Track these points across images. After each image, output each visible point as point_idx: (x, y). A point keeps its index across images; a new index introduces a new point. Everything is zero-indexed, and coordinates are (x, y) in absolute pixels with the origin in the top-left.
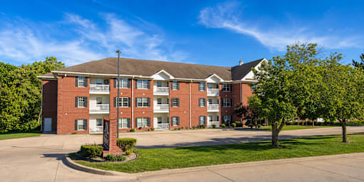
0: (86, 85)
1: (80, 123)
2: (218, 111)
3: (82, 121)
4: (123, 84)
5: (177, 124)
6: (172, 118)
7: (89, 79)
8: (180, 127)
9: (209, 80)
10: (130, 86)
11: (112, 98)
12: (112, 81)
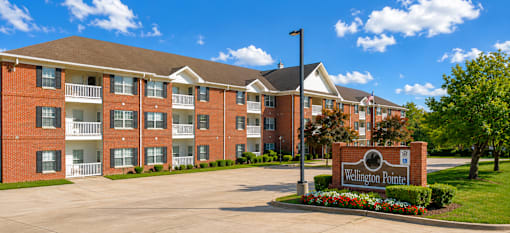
0: (58, 84)
1: (48, 157)
2: (259, 136)
3: (51, 155)
4: (124, 88)
5: (207, 156)
6: (199, 147)
7: (63, 74)
8: (213, 160)
9: (250, 88)
10: (135, 90)
11: (107, 112)
12: (107, 80)
